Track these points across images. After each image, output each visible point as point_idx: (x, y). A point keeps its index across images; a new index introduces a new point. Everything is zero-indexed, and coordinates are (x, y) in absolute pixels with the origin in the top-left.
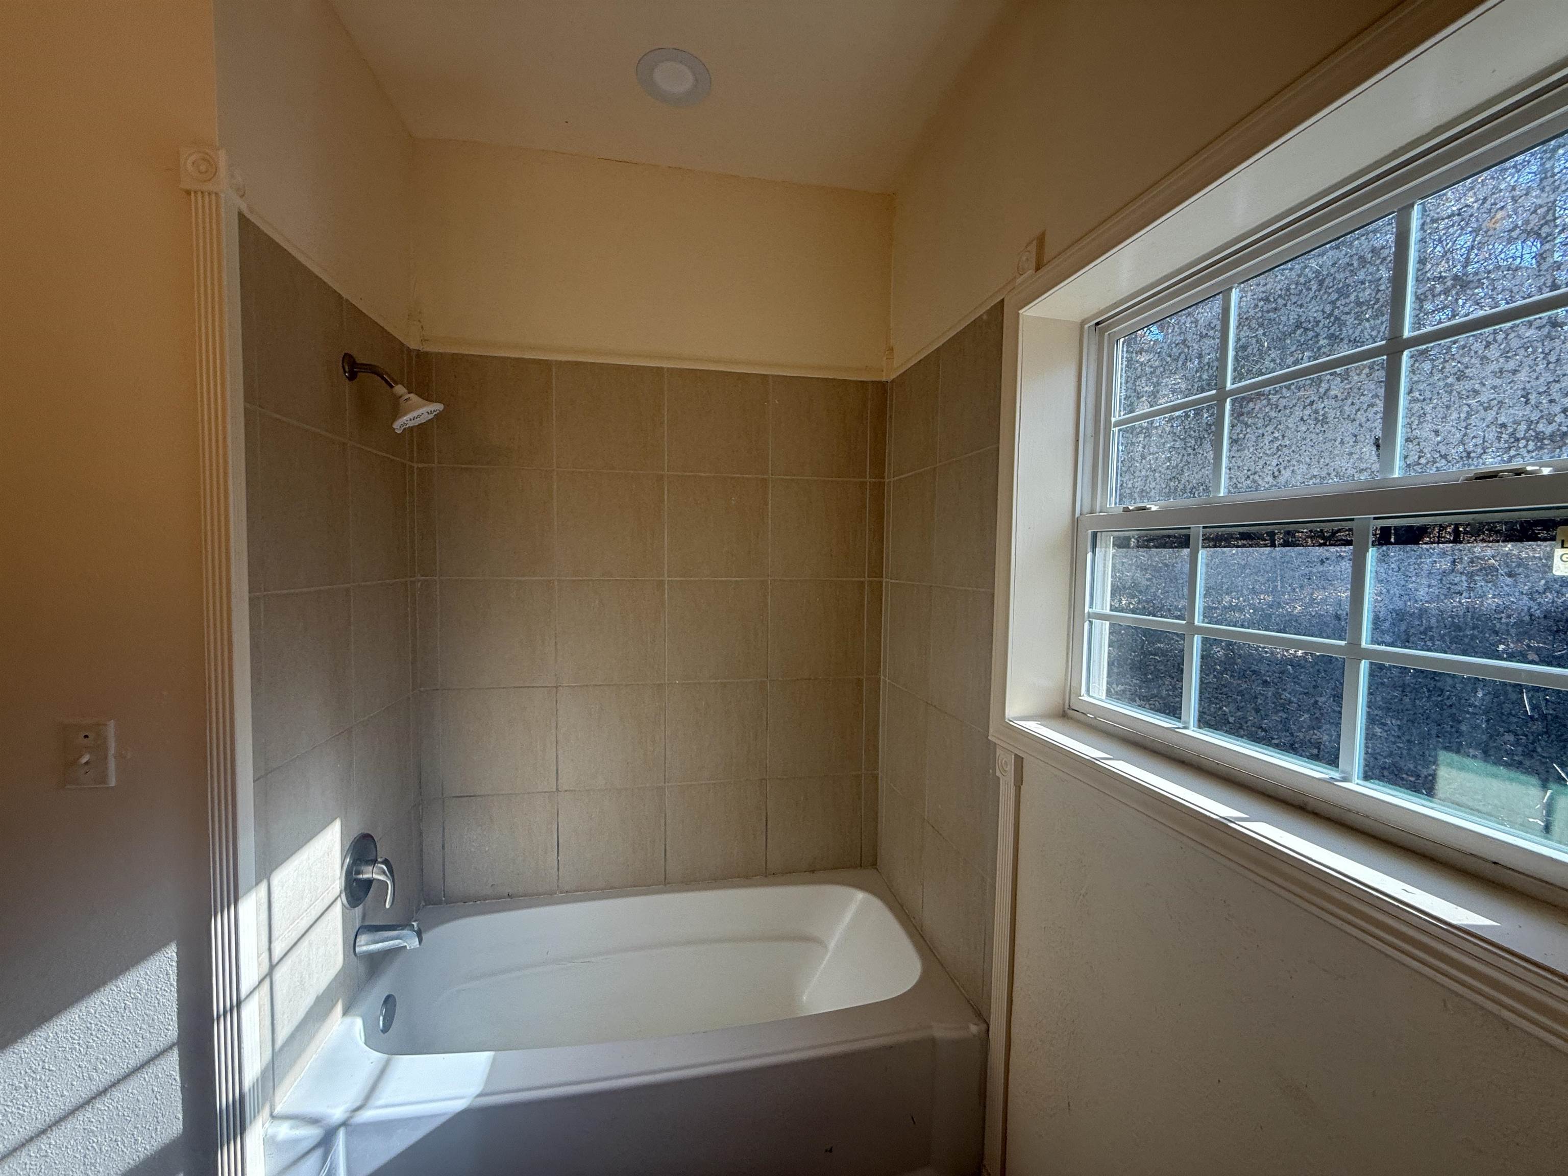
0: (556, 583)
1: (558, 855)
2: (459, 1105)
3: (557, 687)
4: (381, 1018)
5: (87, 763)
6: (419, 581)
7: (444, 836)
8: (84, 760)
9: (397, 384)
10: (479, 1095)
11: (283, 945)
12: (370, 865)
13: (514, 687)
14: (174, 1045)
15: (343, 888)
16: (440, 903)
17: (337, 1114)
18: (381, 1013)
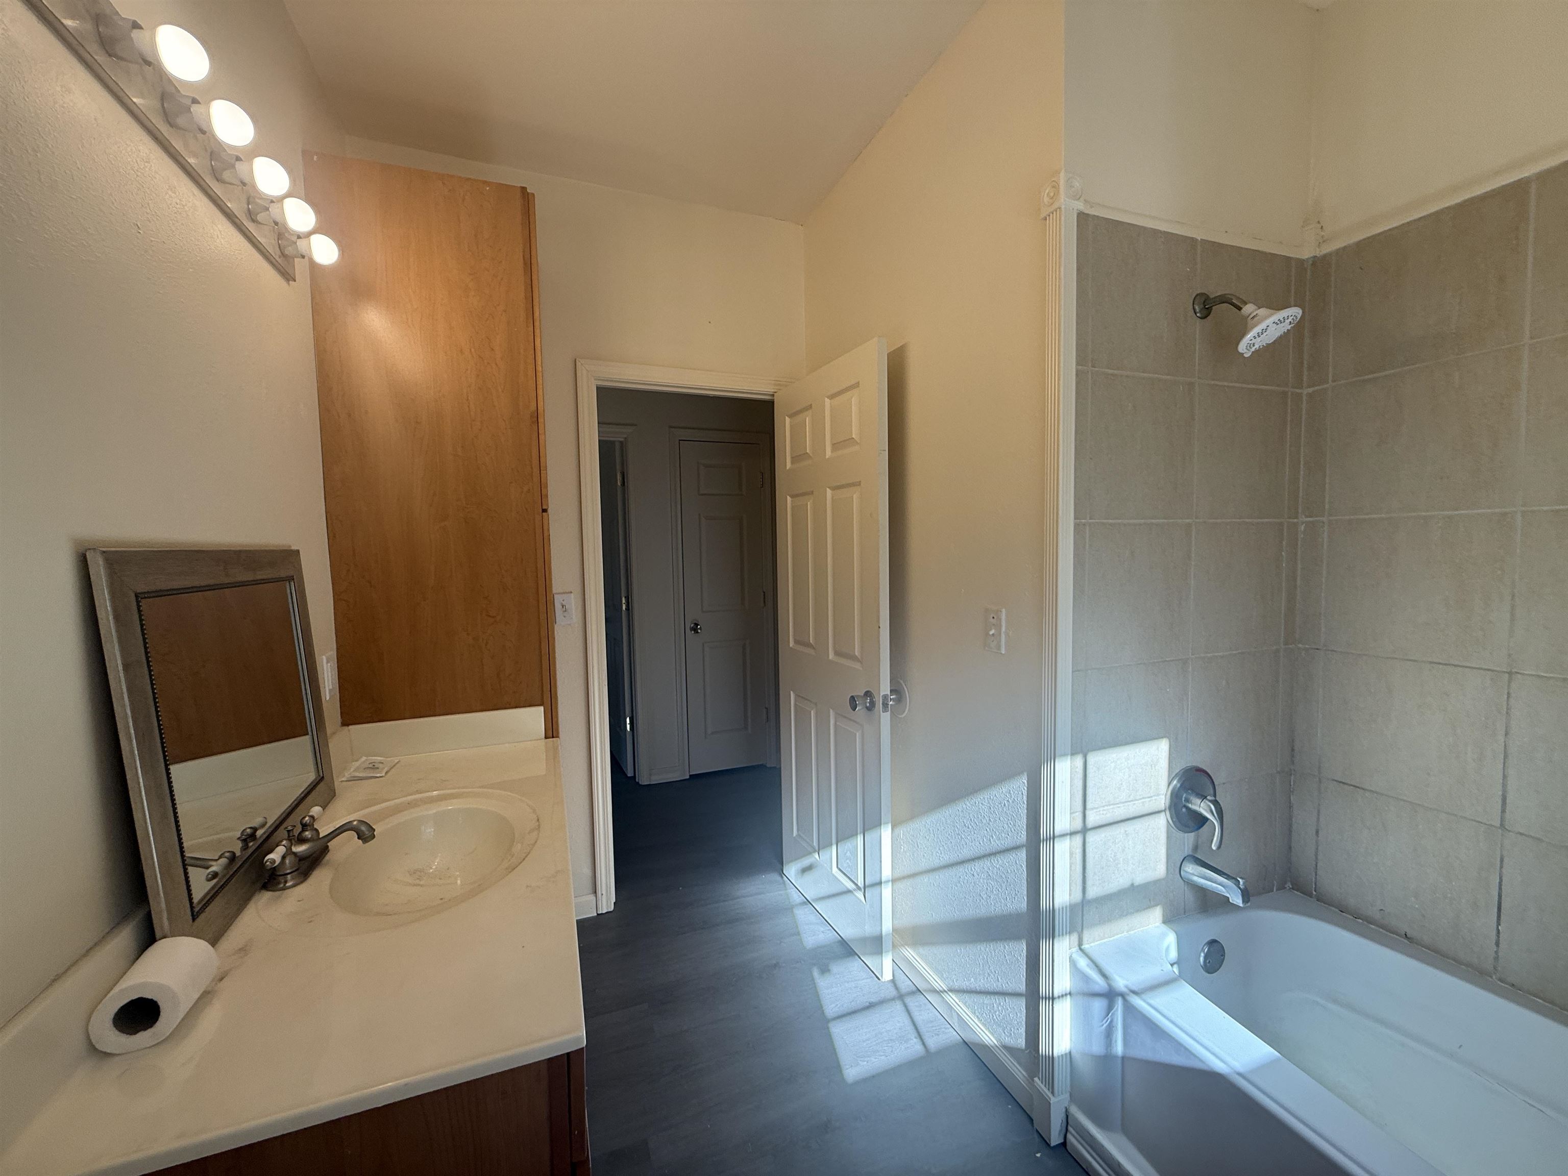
0: (1519, 517)
1: (1498, 924)
2: (1219, 1066)
3: (1510, 673)
4: (1202, 954)
5: (993, 634)
6: (1303, 523)
7: (1318, 819)
8: (991, 633)
9: (1246, 303)
10: (1240, 1074)
11: (1098, 817)
12: (1199, 798)
13: (1431, 663)
14: (1023, 846)
15: (1167, 806)
16: (1310, 895)
17: (1121, 983)
18: (1203, 950)
